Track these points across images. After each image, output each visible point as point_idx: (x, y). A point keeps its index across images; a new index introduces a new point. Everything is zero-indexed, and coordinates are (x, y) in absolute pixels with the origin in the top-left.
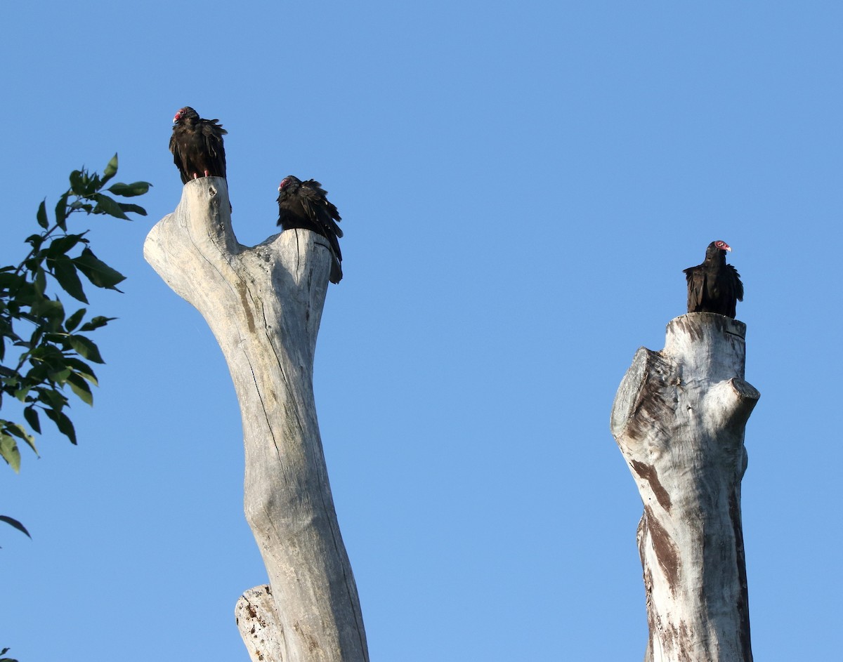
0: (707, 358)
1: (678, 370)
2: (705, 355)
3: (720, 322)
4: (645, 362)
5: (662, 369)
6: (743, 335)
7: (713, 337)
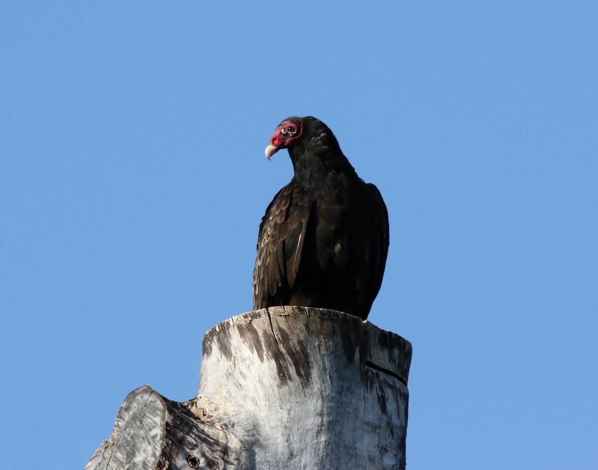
0: (318, 433)
1: (243, 459)
2: (312, 422)
3: (353, 337)
4: (158, 431)
5: (204, 455)
6: (402, 374)
7: (334, 375)
